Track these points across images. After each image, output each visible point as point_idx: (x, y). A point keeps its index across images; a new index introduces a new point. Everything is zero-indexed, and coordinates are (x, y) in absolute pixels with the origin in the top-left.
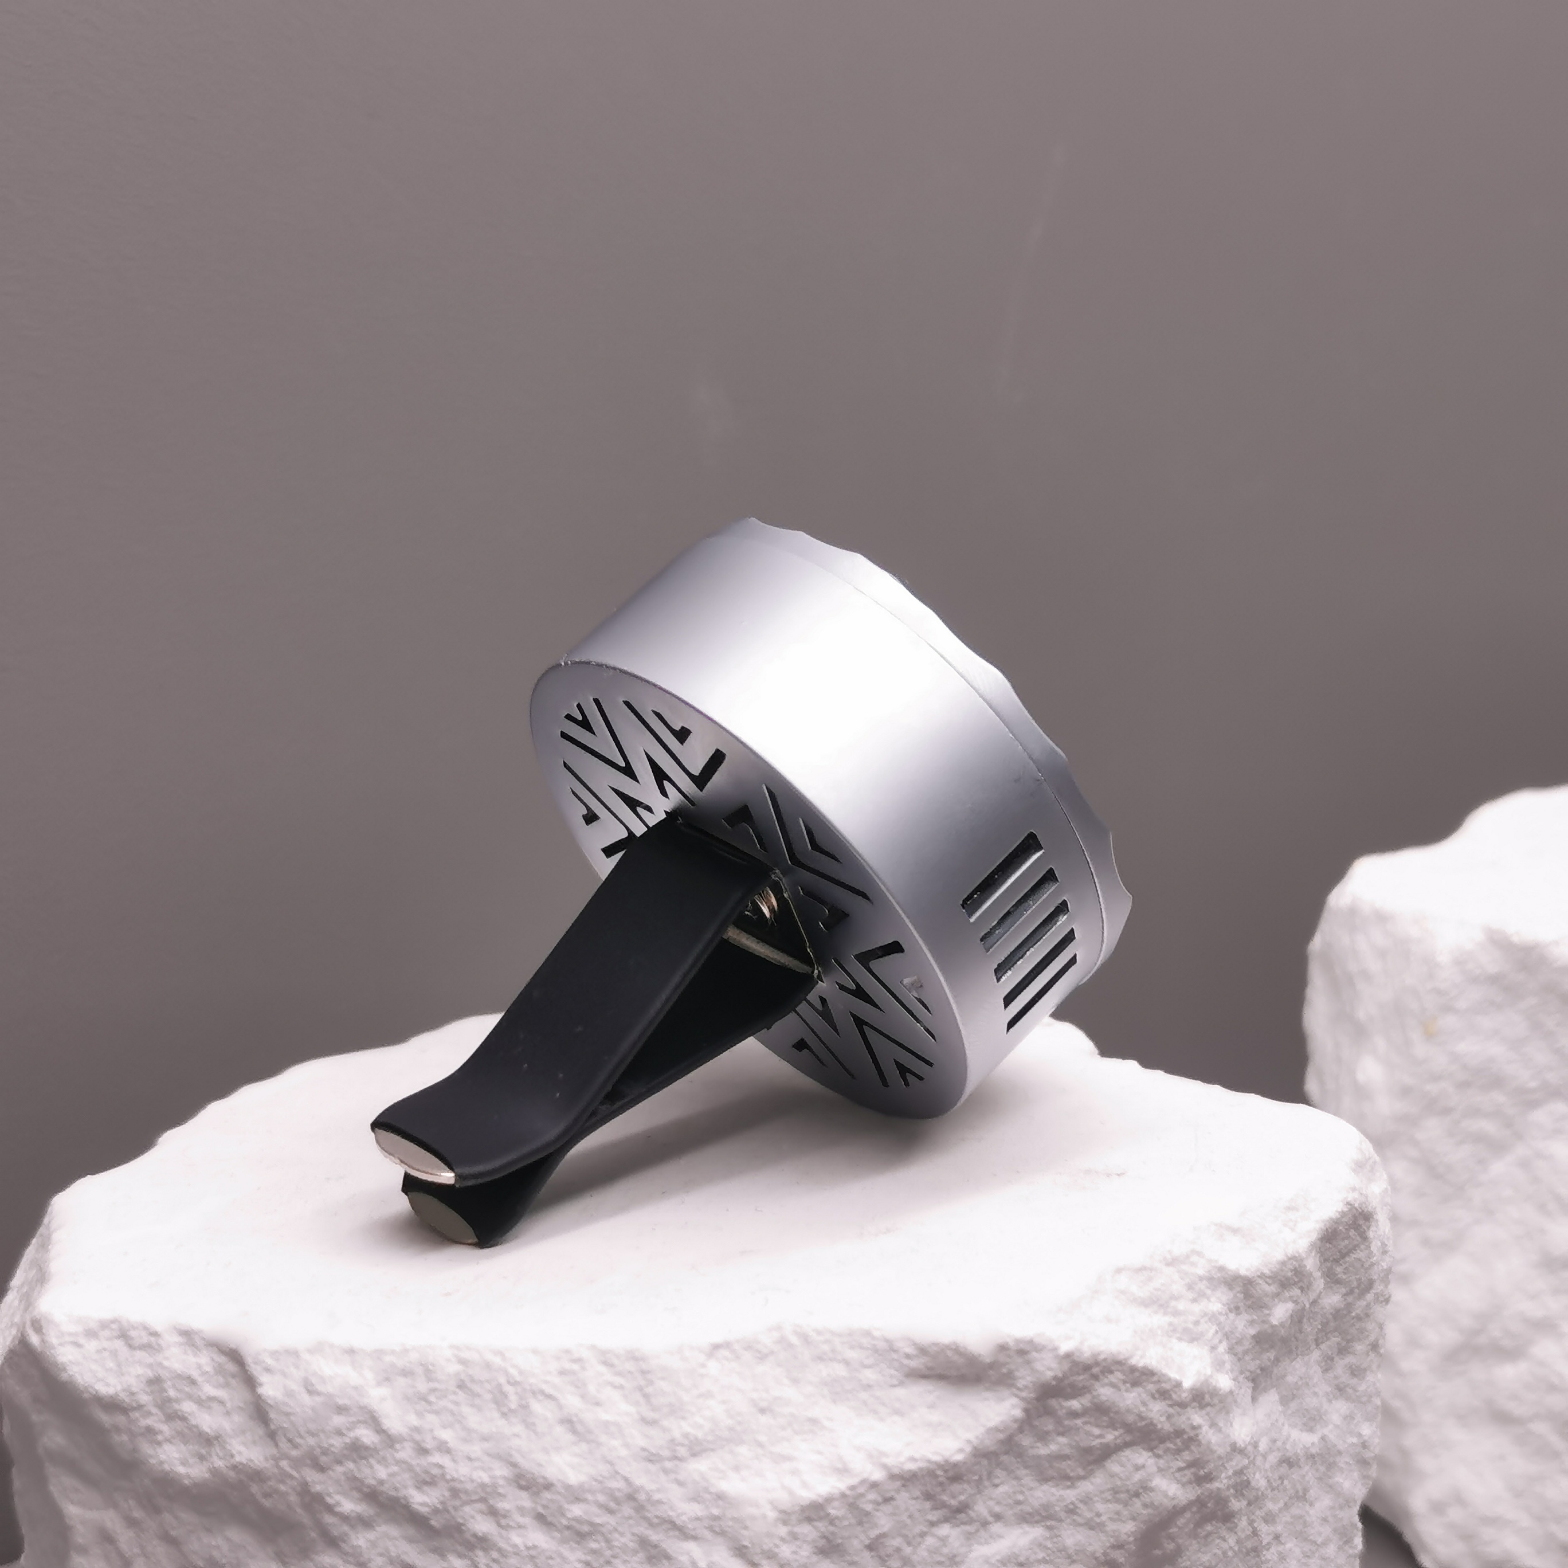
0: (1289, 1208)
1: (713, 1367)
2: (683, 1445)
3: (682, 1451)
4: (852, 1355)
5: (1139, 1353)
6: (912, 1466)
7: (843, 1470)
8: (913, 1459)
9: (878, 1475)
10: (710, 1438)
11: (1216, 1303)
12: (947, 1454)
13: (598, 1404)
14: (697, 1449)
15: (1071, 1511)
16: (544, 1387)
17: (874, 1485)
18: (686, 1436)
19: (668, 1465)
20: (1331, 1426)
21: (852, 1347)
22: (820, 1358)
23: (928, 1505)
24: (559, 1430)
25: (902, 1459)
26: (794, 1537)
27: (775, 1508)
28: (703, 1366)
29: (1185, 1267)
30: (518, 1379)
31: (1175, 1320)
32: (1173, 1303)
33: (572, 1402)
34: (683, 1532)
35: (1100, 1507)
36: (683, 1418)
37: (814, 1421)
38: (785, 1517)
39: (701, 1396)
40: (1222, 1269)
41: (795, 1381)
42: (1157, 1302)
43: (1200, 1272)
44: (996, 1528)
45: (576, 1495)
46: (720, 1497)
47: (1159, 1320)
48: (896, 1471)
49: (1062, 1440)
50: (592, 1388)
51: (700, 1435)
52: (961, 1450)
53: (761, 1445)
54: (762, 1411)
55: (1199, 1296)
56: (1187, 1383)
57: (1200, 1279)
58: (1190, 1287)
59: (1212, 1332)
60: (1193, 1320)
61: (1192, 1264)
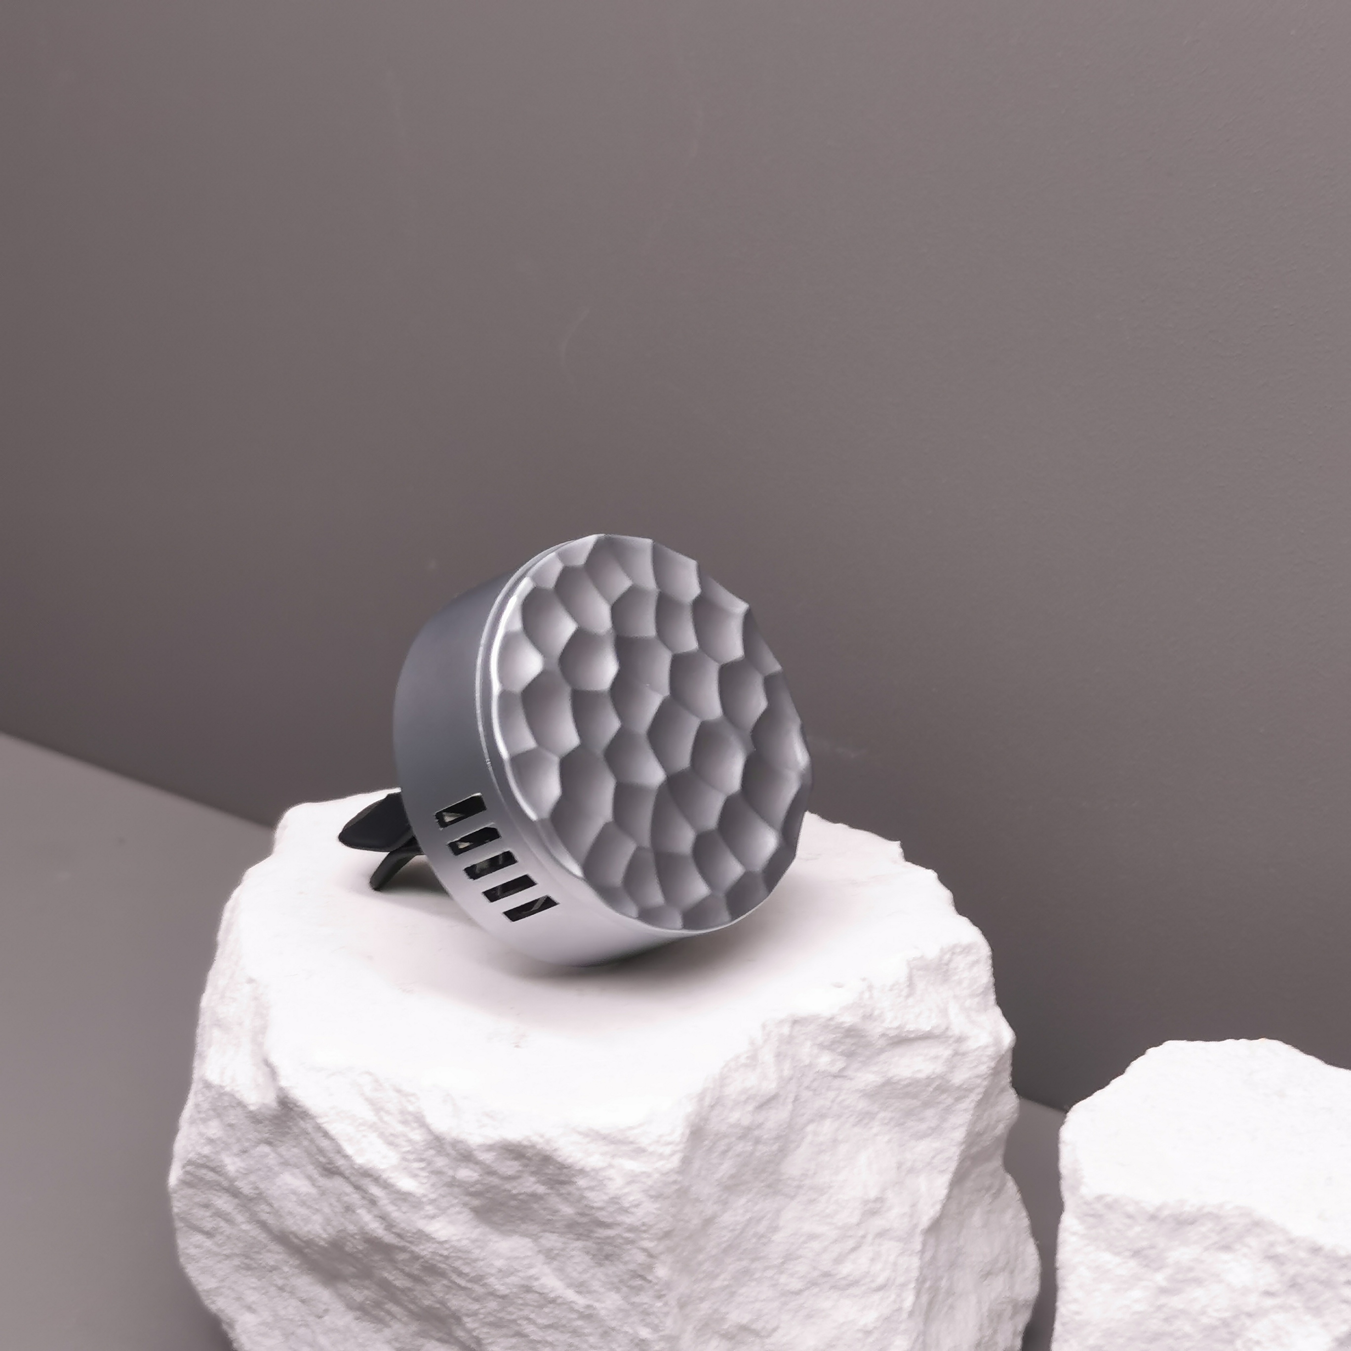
0: (488, 1115)
1: (246, 987)
4: (262, 1020)
5: (326, 1119)
6: (238, 1096)
10: (223, 1022)
11: (417, 1136)
17: (227, 1093)
23: (251, 1125)
25: (237, 1090)
28: (242, 984)
29: (404, 1100)
31: (380, 1124)
32: (382, 1113)
37: (240, 1043)
40: (423, 1117)
41: (252, 1018)
42: (378, 1108)
43: (411, 1108)
47: (369, 1116)
48: (234, 1094)
50: (228, 965)
52: (253, 1105)
53: (228, 1039)
54: (239, 1024)
55: (405, 1123)
56: (359, 1160)
57: (410, 1113)
58: (402, 1112)
59: (407, 1149)
60: (392, 1132)
61: (409, 1101)
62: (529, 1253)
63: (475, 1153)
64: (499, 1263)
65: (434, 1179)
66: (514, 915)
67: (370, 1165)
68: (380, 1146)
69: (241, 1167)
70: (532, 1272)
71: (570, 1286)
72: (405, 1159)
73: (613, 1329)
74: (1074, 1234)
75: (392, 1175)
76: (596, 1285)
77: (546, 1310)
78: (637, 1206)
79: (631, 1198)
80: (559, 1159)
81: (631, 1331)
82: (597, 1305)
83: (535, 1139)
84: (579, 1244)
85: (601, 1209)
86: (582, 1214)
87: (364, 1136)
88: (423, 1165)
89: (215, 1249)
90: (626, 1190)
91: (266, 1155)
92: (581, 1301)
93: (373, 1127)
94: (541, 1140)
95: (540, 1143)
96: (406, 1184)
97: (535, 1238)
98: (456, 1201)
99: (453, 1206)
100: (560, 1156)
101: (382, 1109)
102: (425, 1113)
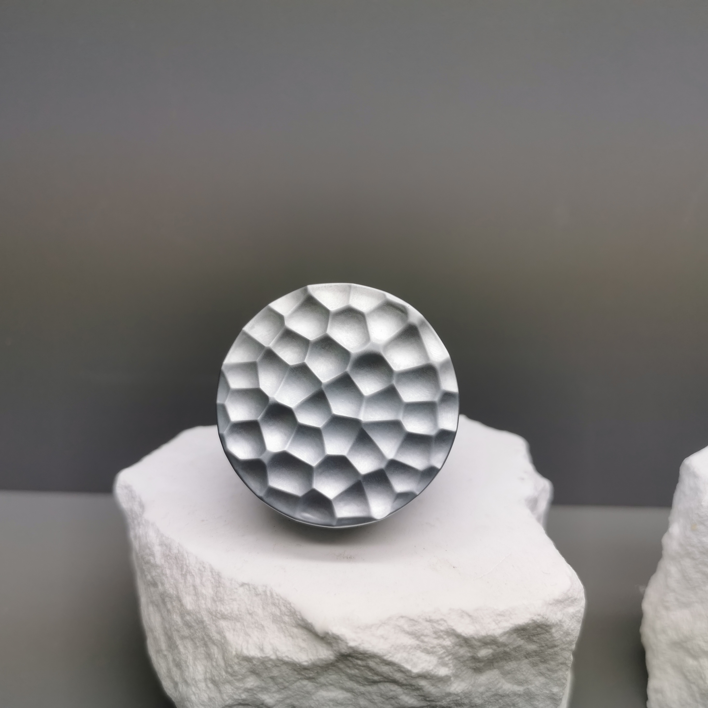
0: (499, 615)
1: (241, 590)
2: (219, 613)
3: (219, 616)
4: (283, 609)
5: (390, 655)
6: (286, 659)
7: (262, 650)
8: (287, 657)
9: (273, 657)
10: (229, 615)
11: (448, 642)
12: (301, 661)
13: (204, 586)
14: (224, 617)
15: (364, 694)
16: (192, 571)
17: (271, 660)
18: (221, 611)
19: (214, 618)
21: (284, 606)
22: (274, 604)
23: (296, 673)
24: (192, 588)
25: (284, 655)
26: (240, 664)
27: (236, 651)
28: (236, 589)
29: (435, 625)
30: (188, 565)
31: (421, 644)
32: (422, 637)
33: (198, 581)
34: (214, 643)
35: (375, 697)
36: (223, 604)
37: (263, 627)
38: (238, 656)
39: (231, 599)
40: (453, 630)
41: (264, 608)
42: (418, 636)
43: (442, 628)
44: (331, 688)
45: (189, 613)
46: (224, 637)
48: (280, 658)
49: (357, 671)
50: (204, 579)
51: (226, 613)
52: (306, 661)
53: (244, 625)
54: (250, 614)
55: (439, 637)
56: (415, 670)
57: (442, 631)
58: (435, 633)
59: (442, 652)
60: (432, 646)
61: (439, 624)
62: (497, 677)
64: (481, 689)
65: (456, 662)
67: (424, 671)
68: (425, 657)
70: (498, 686)
71: (515, 684)
72: (440, 658)
73: (537, 695)
75: (436, 670)
76: (531, 677)
77: (500, 701)
79: (572, 627)
81: (548, 692)
83: (535, 618)
85: (559, 639)
87: (414, 655)
88: (450, 657)
91: (305, 686)
92: (521, 689)
93: (418, 647)
94: (539, 618)
96: (443, 672)
97: (501, 668)
99: (463, 671)
100: (547, 622)
101: (423, 635)
102: (454, 628)
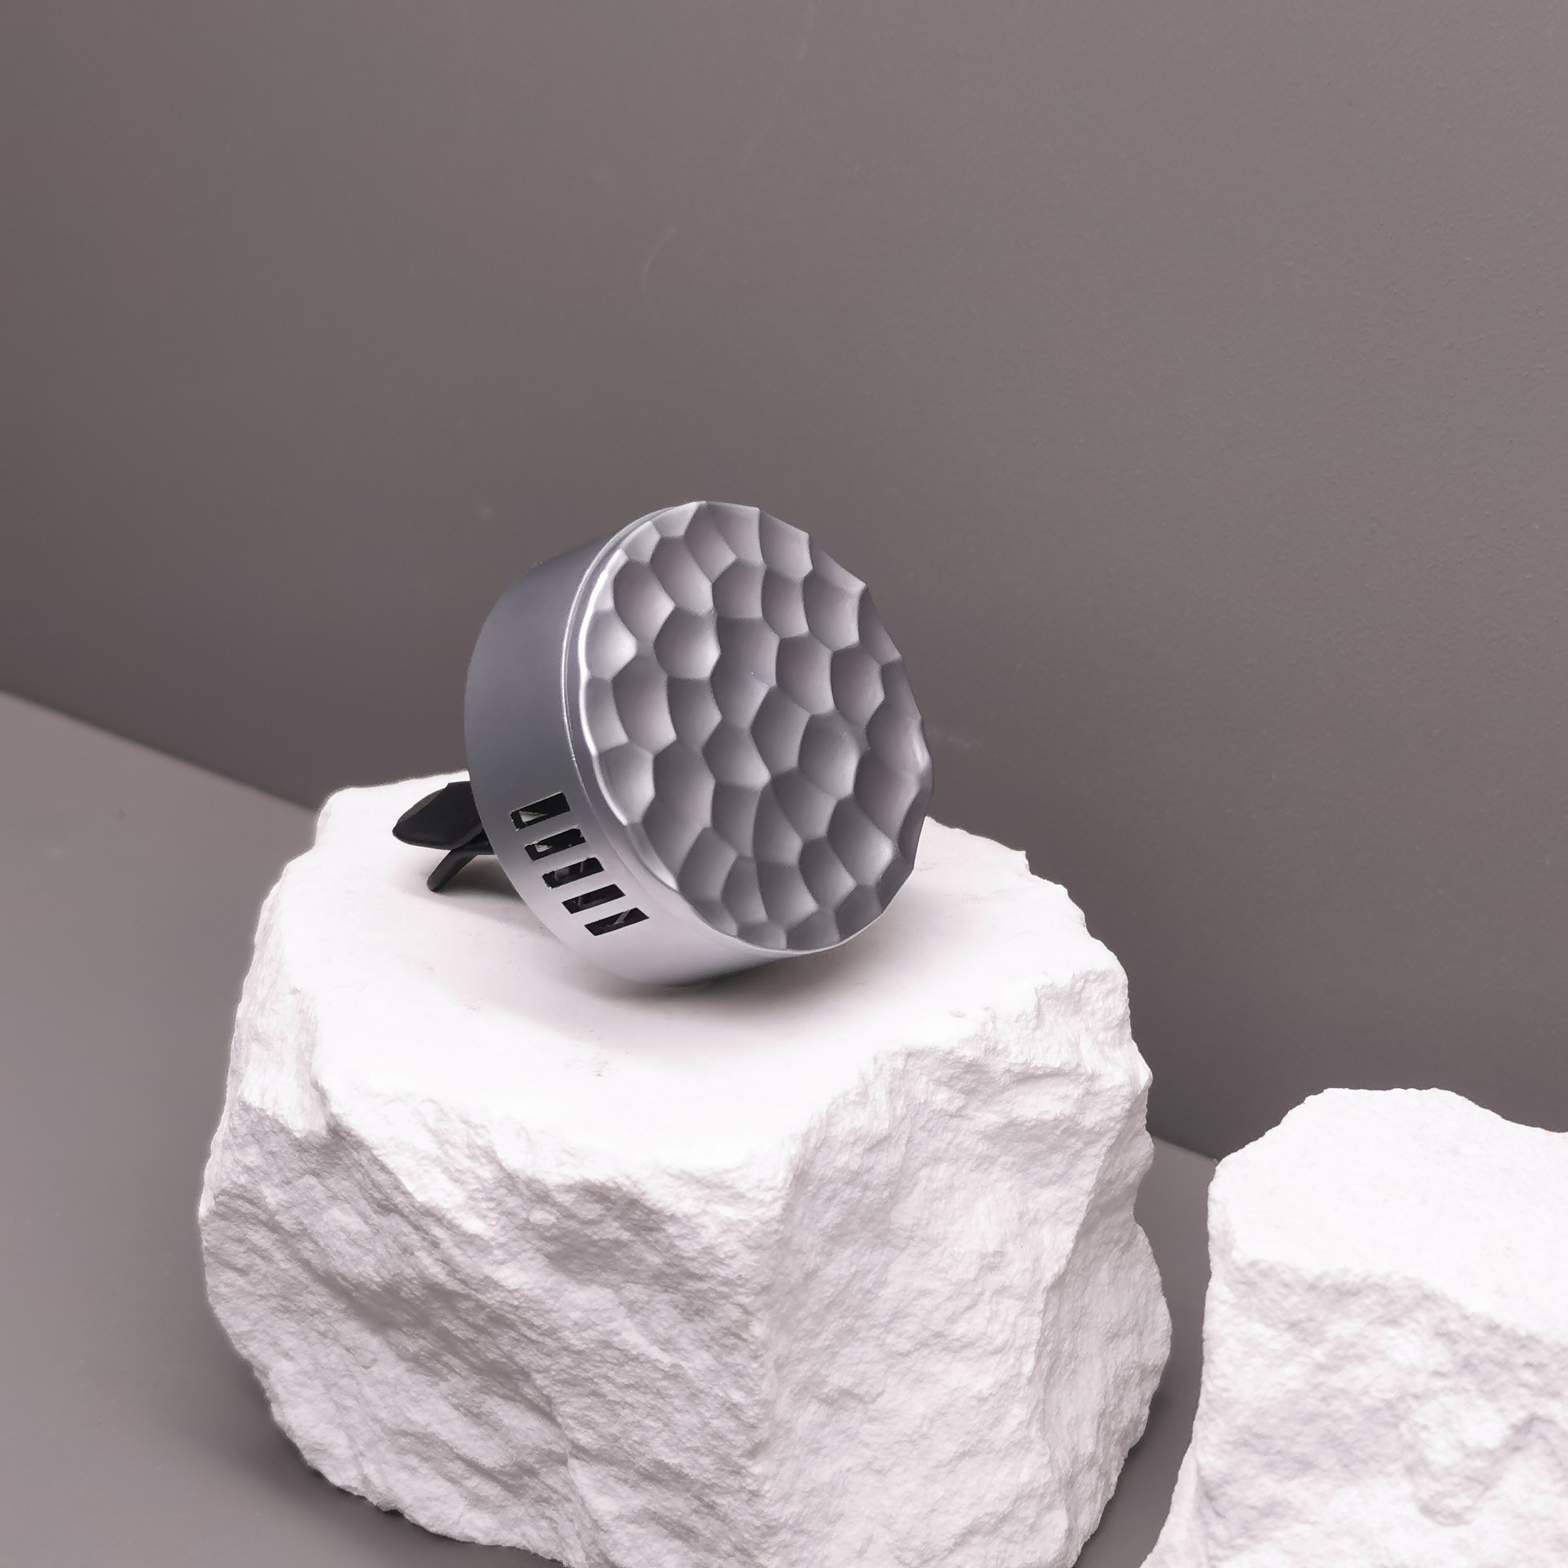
0: (567, 1152)
1: (289, 999)
3: (252, 1033)
4: (310, 1038)
5: (384, 1151)
6: (281, 1121)
7: (262, 1097)
9: (270, 1113)
10: (263, 1036)
11: (487, 1172)
13: (264, 982)
17: (268, 1117)
18: (255, 1025)
20: (691, 1365)
21: (312, 1034)
22: (307, 1030)
23: (296, 1154)
25: (281, 1115)
29: (472, 1132)
31: (444, 1158)
32: (447, 1146)
33: (263, 973)
36: (264, 1016)
37: (283, 1063)
39: (273, 1010)
40: (494, 1152)
41: (297, 1035)
42: (442, 1141)
43: (480, 1142)
47: (434, 1150)
48: (277, 1118)
50: (268, 972)
53: (269, 1056)
54: (282, 1040)
55: (473, 1157)
56: (420, 1198)
57: (479, 1147)
58: (469, 1146)
59: (475, 1187)
60: (458, 1167)
61: (478, 1134)
62: (610, 1306)
63: (554, 1193)
64: (576, 1315)
65: (504, 1220)
66: (597, 928)
67: (433, 1204)
68: (444, 1181)
69: (283, 1200)
70: (613, 1326)
71: (654, 1342)
72: (471, 1198)
73: (702, 1391)
74: (1223, 1303)
75: (457, 1215)
77: (627, 1368)
78: (732, 1257)
79: (727, 1249)
80: (648, 1204)
81: (721, 1394)
82: (684, 1364)
83: (621, 1180)
84: (665, 1297)
85: (693, 1259)
86: (671, 1265)
87: (426, 1171)
88: (492, 1205)
89: (251, 1289)
90: (720, 1240)
91: (312, 1187)
92: (666, 1360)
93: (436, 1161)
94: (627, 1182)
95: (626, 1185)
96: (473, 1225)
97: (617, 1289)
98: (529, 1246)
99: (524, 1251)
100: (649, 1200)
101: (447, 1142)
102: (496, 1148)
